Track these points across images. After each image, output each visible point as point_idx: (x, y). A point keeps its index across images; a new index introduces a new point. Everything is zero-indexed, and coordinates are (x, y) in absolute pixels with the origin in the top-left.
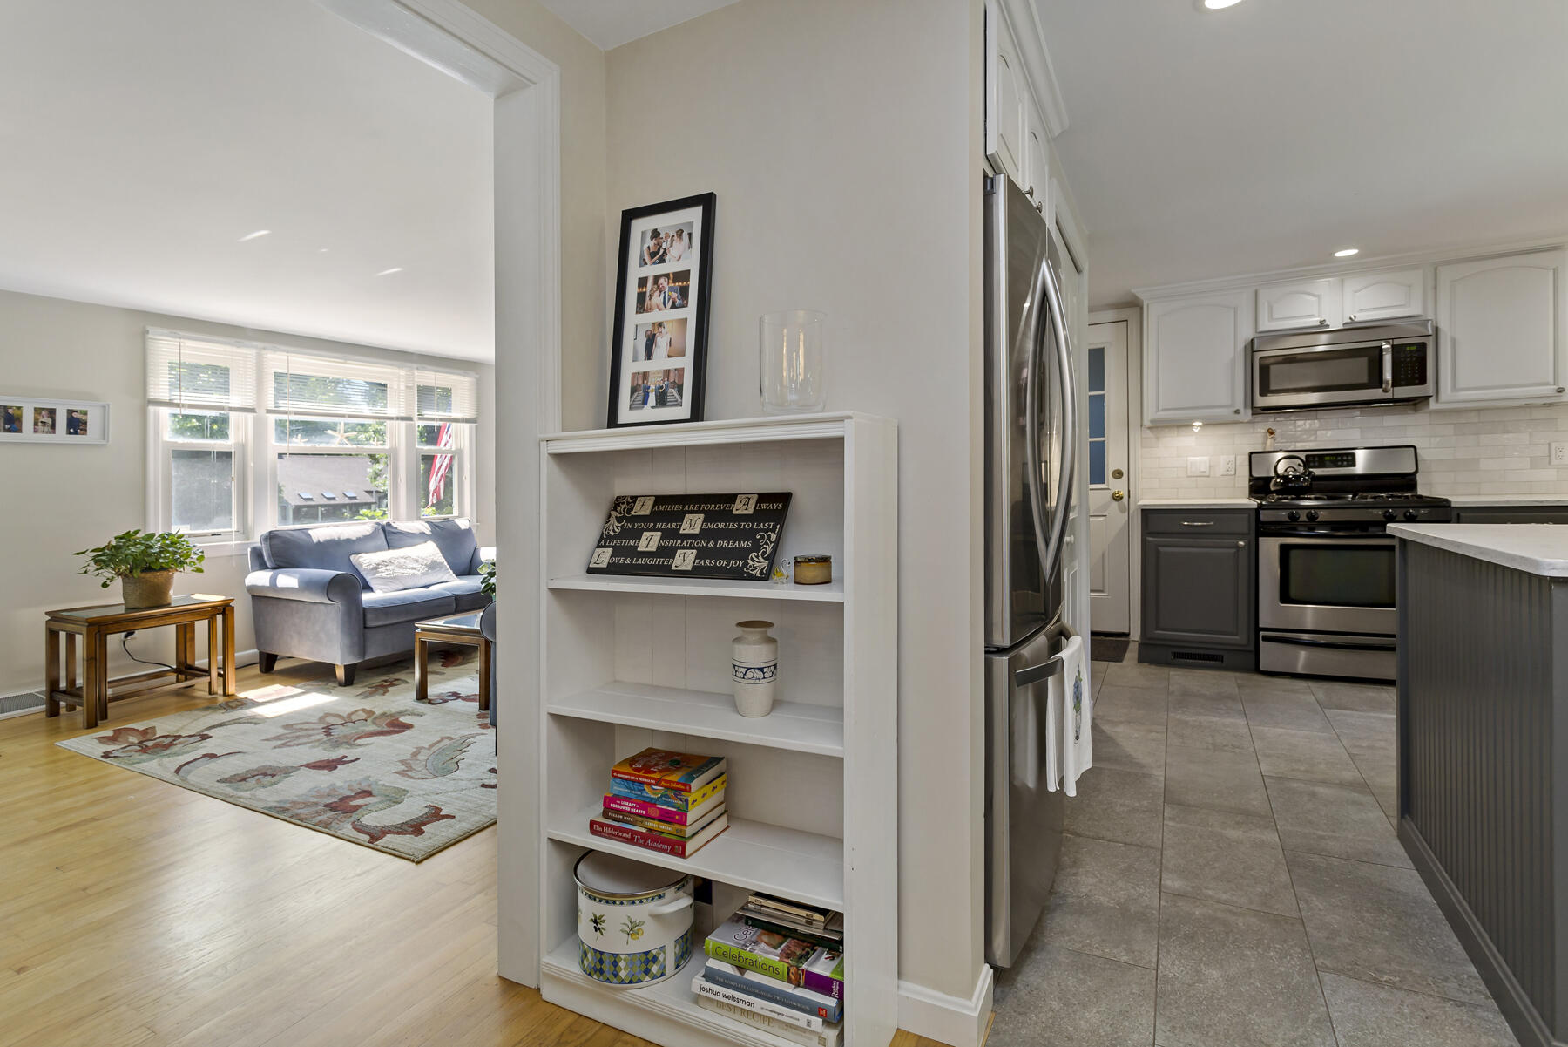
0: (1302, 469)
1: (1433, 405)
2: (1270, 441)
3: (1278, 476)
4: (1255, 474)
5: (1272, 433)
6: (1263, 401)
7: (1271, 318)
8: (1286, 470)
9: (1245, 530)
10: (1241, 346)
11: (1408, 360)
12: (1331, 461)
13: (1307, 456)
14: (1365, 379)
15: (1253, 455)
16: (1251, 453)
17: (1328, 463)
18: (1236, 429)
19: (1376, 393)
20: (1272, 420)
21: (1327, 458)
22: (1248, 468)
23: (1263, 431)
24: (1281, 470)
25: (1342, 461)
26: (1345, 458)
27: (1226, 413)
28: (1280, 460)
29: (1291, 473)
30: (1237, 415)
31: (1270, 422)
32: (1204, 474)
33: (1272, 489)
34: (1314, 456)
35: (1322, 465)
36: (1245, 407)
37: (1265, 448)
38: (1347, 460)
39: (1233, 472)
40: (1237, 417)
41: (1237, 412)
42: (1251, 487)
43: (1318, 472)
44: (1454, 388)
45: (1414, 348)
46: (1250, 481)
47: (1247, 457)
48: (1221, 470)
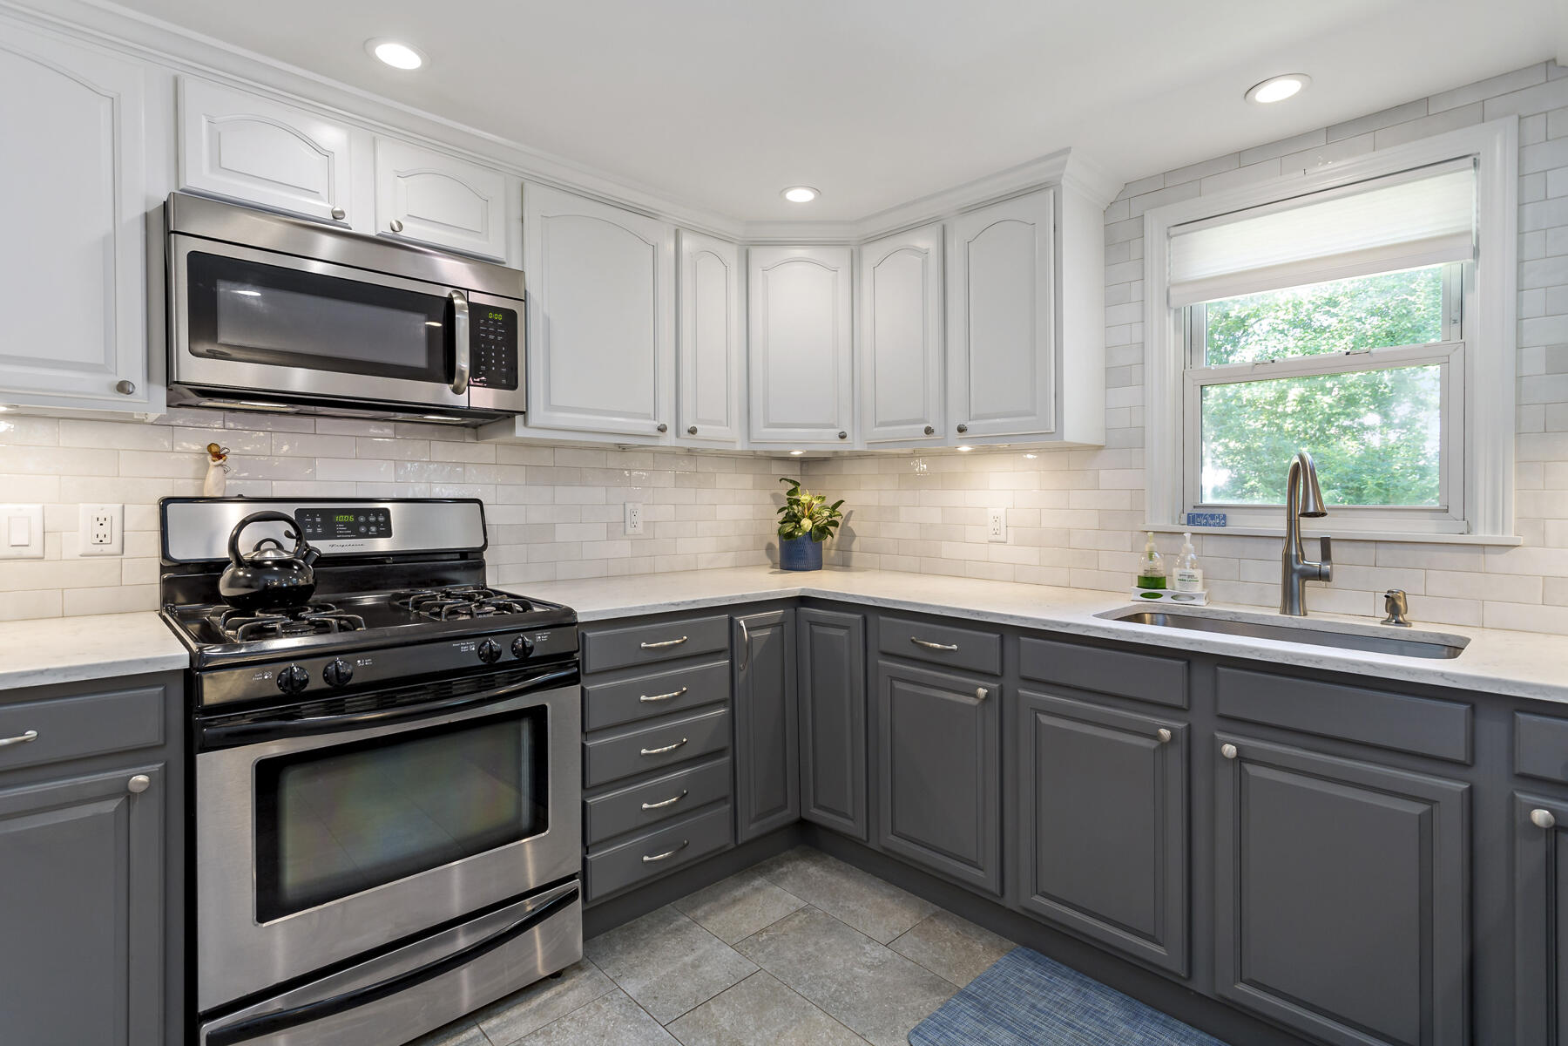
0: (291, 545)
1: (520, 431)
2: (213, 474)
3: (240, 563)
4: (177, 553)
5: (218, 456)
6: (198, 370)
7: (217, 164)
8: (258, 548)
9: (152, 735)
10: (133, 212)
11: (492, 337)
12: (347, 524)
13: (298, 512)
14: (420, 361)
15: (171, 507)
16: (166, 502)
17: (341, 529)
18: (123, 438)
19: (441, 393)
20: (219, 424)
21: (339, 518)
22: (155, 537)
23: (196, 448)
24: (245, 550)
25: (368, 524)
26: (372, 519)
27: (96, 386)
28: (243, 524)
29: (270, 555)
30: (123, 397)
31: (215, 427)
32: (25, 552)
33: (224, 591)
34: (313, 512)
35: (331, 534)
36: (149, 377)
37: (201, 487)
38: (377, 524)
39: (115, 547)
40: (121, 403)
41: (122, 387)
42: (166, 583)
43: (325, 547)
44: (550, 406)
45: (499, 317)
46: (163, 569)
47: (157, 509)
48: (80, 540)
